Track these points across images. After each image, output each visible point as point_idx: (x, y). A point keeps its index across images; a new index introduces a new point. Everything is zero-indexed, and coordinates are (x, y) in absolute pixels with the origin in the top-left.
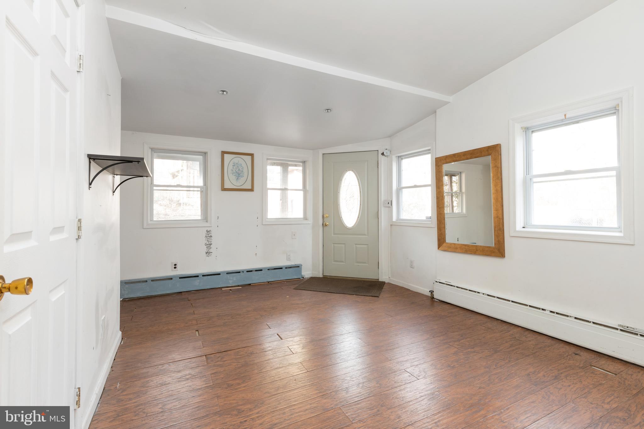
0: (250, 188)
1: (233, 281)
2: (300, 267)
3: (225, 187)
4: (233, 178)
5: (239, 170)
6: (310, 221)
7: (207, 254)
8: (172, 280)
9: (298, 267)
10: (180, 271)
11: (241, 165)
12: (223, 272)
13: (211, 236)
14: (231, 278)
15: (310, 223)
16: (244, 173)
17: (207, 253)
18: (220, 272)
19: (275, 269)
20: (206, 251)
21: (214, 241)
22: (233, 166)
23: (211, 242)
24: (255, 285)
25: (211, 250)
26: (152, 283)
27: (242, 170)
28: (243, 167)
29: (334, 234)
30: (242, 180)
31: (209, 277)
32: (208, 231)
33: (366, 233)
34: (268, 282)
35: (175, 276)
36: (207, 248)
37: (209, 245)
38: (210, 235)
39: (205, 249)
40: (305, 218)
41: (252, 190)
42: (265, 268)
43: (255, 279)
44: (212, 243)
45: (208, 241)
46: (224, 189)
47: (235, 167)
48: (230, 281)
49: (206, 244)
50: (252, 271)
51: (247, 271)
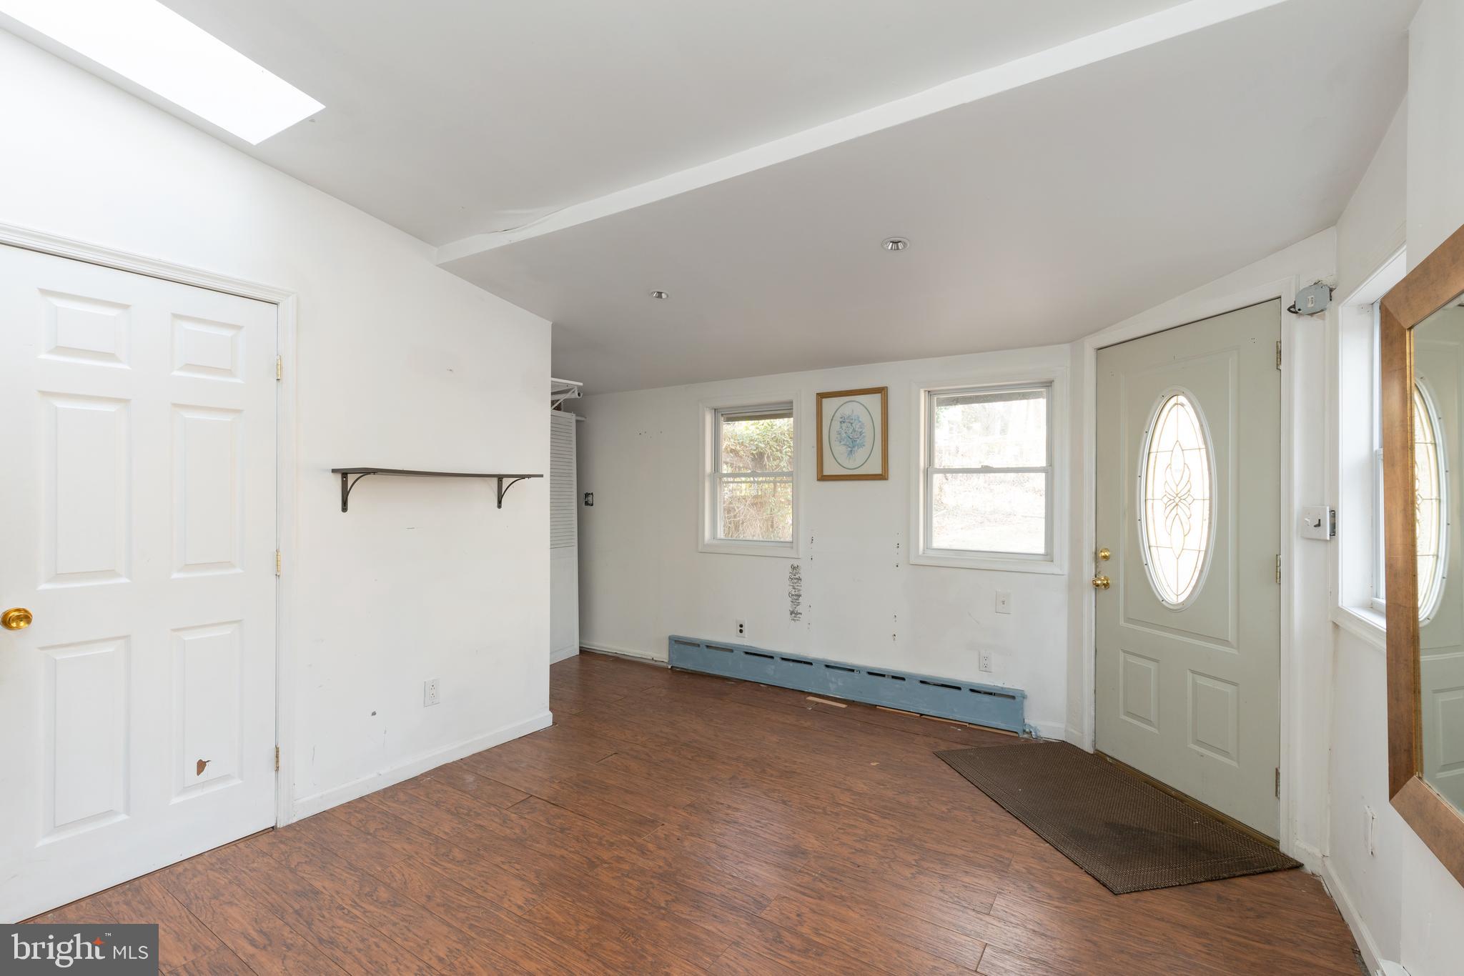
0: (879, 471)
1: (837, 686)
2: (1018, 699)
3: (825, 473)
4: (840, 449)
5: (854, 430)
6: (1062, 566)
7: (793, 615)
8: (732, 654)
9: (1009, 696)
10: (748, 641)
11: (858, 418)
12: (819, 661)
13: (799, 579)
14: (833, 679)
15: (1057, 571)
16: (864, 437)
17: (792, 613)
18: (813, 660)
19: (943, 686)
20: (791, 610)
21: (804, 588)
22: (841, 422)
23: (799, 590)
24: (885, 711)
25: (799, 609)
26: (706, 649)
27: (860, 430)
28: (863, 424)
29: (1128, 620)
30: (861, 454)
31: (791, 664)
32: (794, 568)
33: (1231, 636)
34: (922, 715)
35: (739, 647)
36: (792, 602)
37: (796, 598)
38: (797, 576)
39: (788, 606)
40: (1049, 556)
41: (882, 477)
42: (912, 677)
43: (886, 696)
44: (801, 593)
45: (794, 588)
46: (822, 478)
47: (844, 425)
48: (831, 685)
49: (791, 595)
50: (883, 676)
51: (870, 673)
